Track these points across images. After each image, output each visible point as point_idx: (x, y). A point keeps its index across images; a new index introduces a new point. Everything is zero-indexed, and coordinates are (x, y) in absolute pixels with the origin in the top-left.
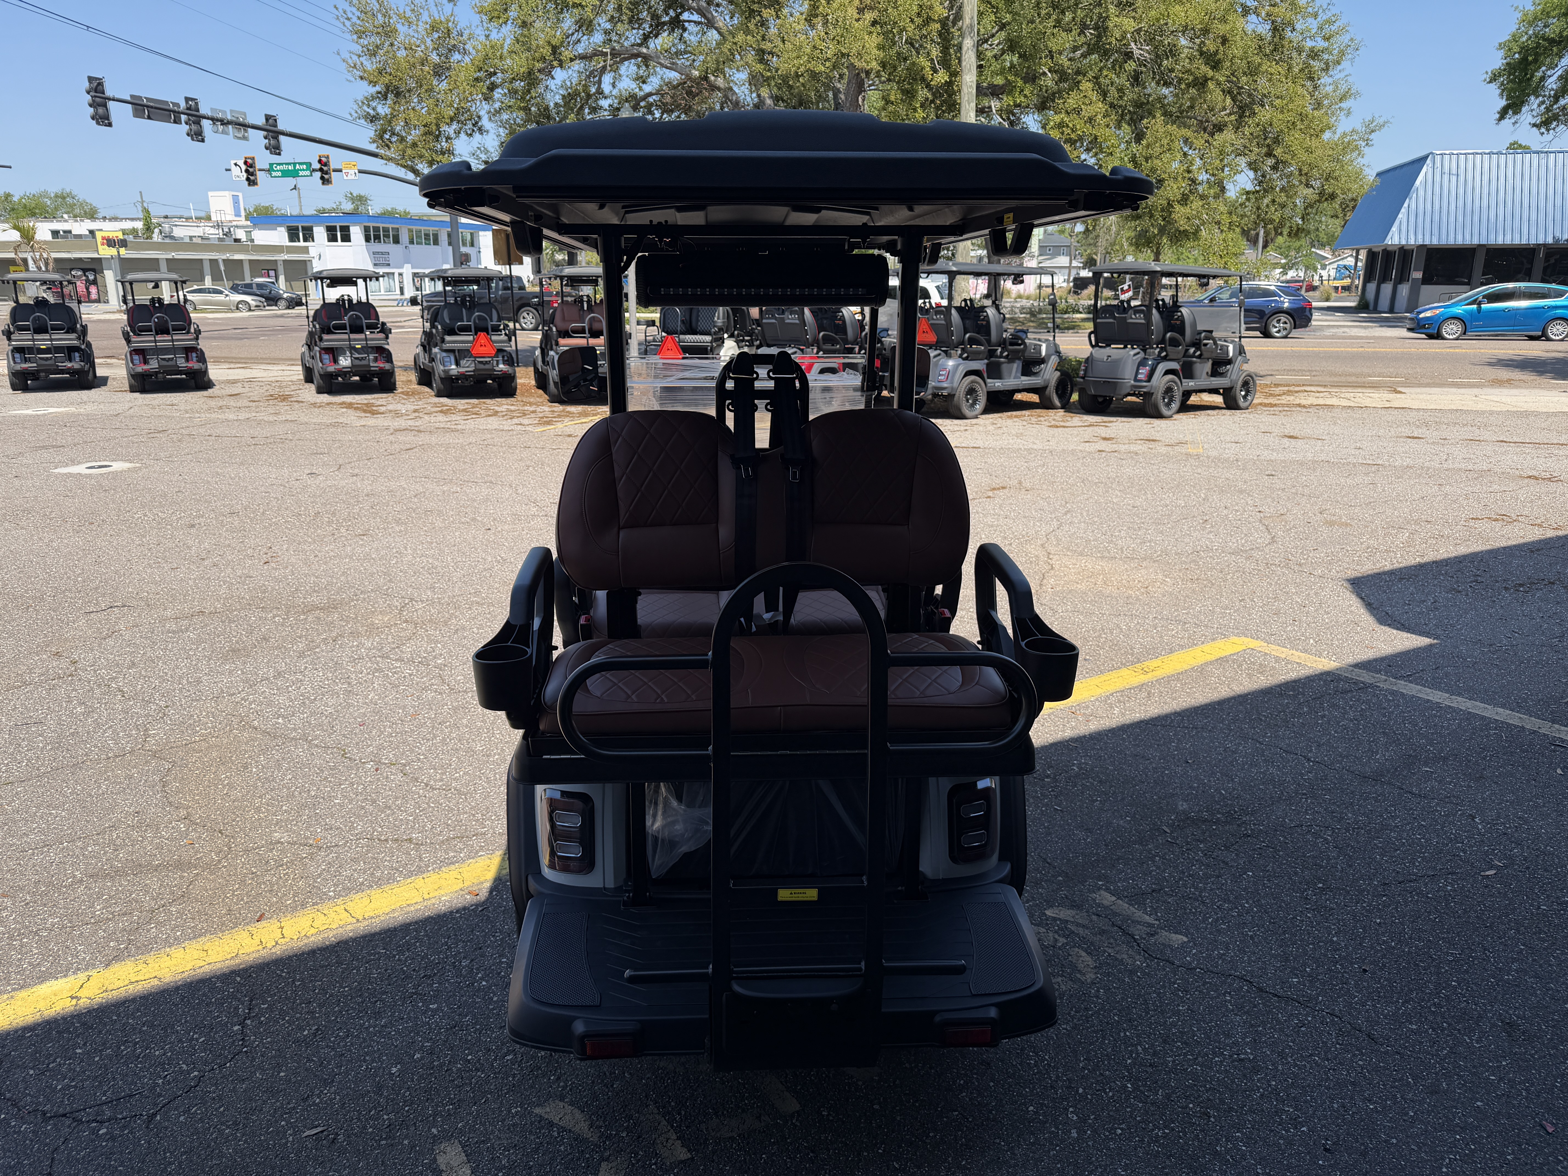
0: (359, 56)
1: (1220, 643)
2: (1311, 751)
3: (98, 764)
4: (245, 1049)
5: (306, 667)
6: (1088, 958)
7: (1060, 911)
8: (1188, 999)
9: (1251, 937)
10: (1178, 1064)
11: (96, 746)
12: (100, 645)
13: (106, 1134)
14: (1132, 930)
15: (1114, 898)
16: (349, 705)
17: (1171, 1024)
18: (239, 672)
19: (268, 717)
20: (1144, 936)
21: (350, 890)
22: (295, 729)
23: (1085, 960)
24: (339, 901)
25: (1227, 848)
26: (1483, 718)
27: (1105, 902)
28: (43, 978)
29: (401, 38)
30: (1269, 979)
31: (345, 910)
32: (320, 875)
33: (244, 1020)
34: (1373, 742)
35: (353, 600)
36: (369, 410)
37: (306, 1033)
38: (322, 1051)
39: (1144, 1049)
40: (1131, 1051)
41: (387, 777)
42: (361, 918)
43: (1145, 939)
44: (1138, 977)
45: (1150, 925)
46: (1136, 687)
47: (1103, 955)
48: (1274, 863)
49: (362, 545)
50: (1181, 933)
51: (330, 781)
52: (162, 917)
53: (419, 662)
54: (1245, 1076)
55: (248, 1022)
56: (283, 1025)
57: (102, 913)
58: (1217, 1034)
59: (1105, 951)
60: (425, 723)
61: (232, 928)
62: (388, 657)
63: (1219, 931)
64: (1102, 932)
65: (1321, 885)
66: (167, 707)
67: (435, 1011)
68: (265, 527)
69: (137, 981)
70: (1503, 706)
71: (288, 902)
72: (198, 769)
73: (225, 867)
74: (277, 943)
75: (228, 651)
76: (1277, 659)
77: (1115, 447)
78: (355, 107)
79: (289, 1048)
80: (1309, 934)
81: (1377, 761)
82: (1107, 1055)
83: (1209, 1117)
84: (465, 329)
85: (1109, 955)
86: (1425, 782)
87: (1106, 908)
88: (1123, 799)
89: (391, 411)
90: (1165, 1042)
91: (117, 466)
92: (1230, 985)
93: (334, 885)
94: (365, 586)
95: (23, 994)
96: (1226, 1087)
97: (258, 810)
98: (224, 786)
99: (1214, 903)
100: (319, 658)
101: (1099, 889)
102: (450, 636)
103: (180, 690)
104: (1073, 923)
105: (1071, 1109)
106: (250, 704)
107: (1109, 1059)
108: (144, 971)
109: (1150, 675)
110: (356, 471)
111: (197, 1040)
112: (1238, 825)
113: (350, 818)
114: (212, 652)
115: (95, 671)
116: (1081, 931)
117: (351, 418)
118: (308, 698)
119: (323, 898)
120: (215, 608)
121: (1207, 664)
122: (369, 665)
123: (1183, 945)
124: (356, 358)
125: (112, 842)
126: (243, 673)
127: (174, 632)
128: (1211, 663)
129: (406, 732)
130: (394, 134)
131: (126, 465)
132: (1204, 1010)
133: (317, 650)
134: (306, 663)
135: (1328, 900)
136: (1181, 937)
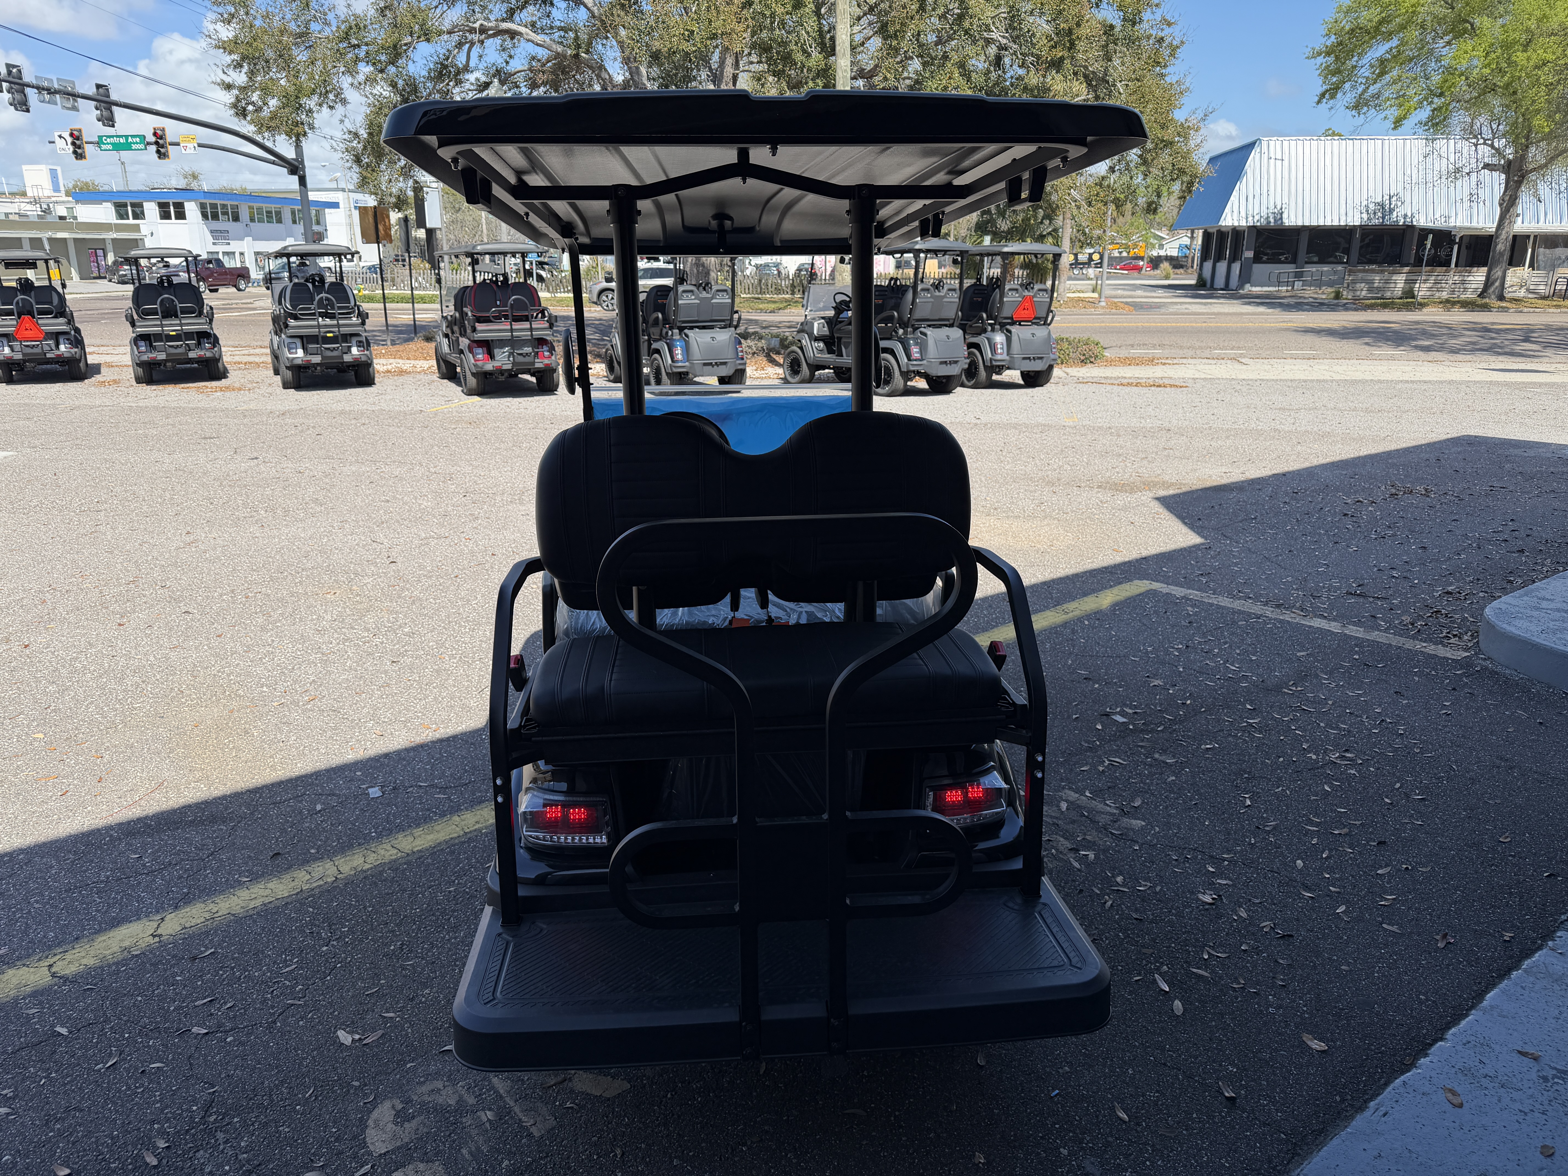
1: (1125, 586)
3: (92, 736)
4: (340, 965)
5: (273, 641)
11: (83, 720)
12: (46, 629)
13: (234, 1041)
14: (1097, 819)
15: (1077, 795)
20: (1109, 823)
21: (391, 831)
24: (384, 840)
26: (1357, 639)
27: (1071, 799)
28: (115, 923)
30: (1218, 849)
31: (393, 847)
32: (356, 820)
33: (330, 942)
37: (392, 948)
42: (410, 853)
45: (1114, 814)
46: (1062, 625)
50: (1139, 819)
52: (214, 864)
55: (334, 943)
56: (369, 943)
57: (153, 865)
61: (287, 869)
63: (1169, 815)
69: (213, 918)
71: (334, 844)
74: (336, 878)
76: (1178, 598)
79: (381, 961)
87: (1072, 803)
93: (374, 827)
95: (102, 936)
99: (1161, 795)
100: (282, 631)
101: (1063, 788)
108: (216, 909)
109: (1070, 615)
115: (53, 653)
116: (1055, 821)
118: (286, 668)
119: (367, 839)
121: (1118, 603)
123: (1143, 828)
128: (1121, 603)
129: (395, 693)
133: (278, 624)
136: (1139, 822)
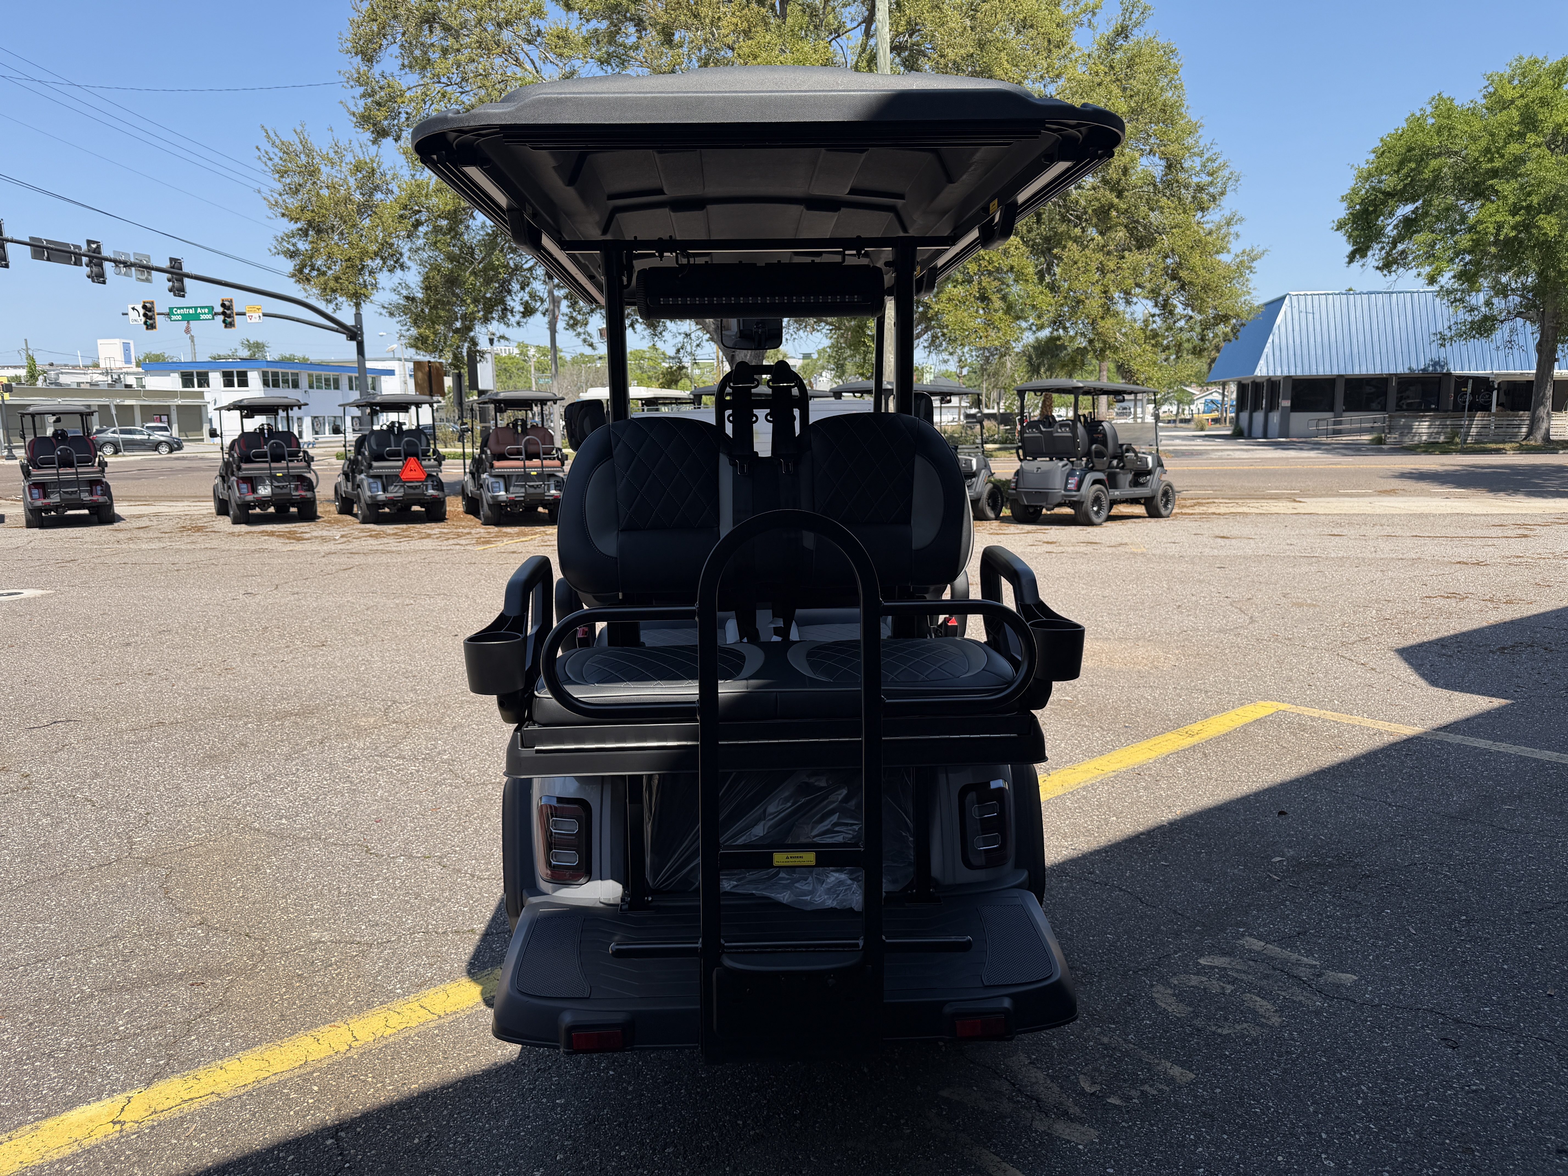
0: (280, 195)
1: (1249, 708)
2: (1388, 797)
3: (80, 874)
4: (347, 1165)
5: (298, 770)
6: (1265, 1003)
7: (1213, 959)
8: (1388, 1035)
9: (1420, 970)
10: (1412, 1101)
11: (74, 856)
12: (52, 759)
14: (1295, 972)
15: (1263, 944)
16: (358, 804)
17: (1384, 1061)
18: (223, 777)
19: (268, 819)
20: (1312, 977)
21: (420, 986)
22: (303, 829)
23: (1263, 1005)
24: (411, 998)
25: (1353, 888)
26: (1535, 760)
27: (1255, 947)
28: (70, 1104)
29: (323, 178)
30: (1460, 1010)
31: (422, 1007)
32: (379, 973)
33: (337, 1133)
34: (1443, 785)
35: (329, 705)
36: (292, 536)
37: (416, 1141)
38: (443, 1159)
39: (1369, 1088)
40: (1356, 1091)
41: (425, 871)
42: (442, 1014)
43: (1313, 980)
44: (1326, 1017)
45: (1315, 966)
46: (1190, 748)
47: (1278, 999)
48: (1407, 900)
49: (323, 655)
50: (1347, 972)
51: (361, 878)
52: (202, 1028)
53: (423, 759)
54: (1486, 1106)
55: (343, 1134)
56: (386, 1134)
57: (127, 1029)
58: (1435, 1067)
59: (1278, 995)
60: (450, 816)
61: (291, 1035)
62: (386, 756)
63: (1384, 967)
64: (1267, 977)
65: (1464, 918)
66: (148, 814)
67: (564, 1107)
68: (211, 642)
69: (192, 1099)
70: (1548, 749)
71: (351, 1003)
72: (201, 873)
73: (264, 971)
74: (350, 1046)
75: (204, 758)
76: (1313, 719)
77: (1060, 549)
78: (275, 243)
79: (401, 1160)
80: (1477, 964)
81: (1455, 802)
82: (1333, 1097)
83: (1473, 1151)
84: (395, 455)
85: (1284, 997)
86: (1513, 819)
87: (1259, 953)
88: (1227, 850)
89: (316, 537)
90: (1386, 1079)
91: (28, 593)
92: (1424, 1019)
93: (399, 982)
94: (338, 692)
95: (50, 1123)
96: (1474, 1119)
97: (285, 910)
98: (238, 889)
99: (1366, 942)
100: (309, 760)
101: (1243, 935)
102: (448, 734)
103: (160, 797)
104: (1232, 969)
105: (1323, 1156)
106: (244, 806)
107: (1338, 1101)
108: (197, 1087)
109: (1197, 738)
110: (296, 590)
111: (285, 1158)
112: (1353, 867)
113: (395, 913)
114: (186, 759)
115: (54, 784)
116: (1244, 976)
117: (275, 544)
118: (310, 798)
119: (391, 996)
120: (176, 718)
121: (1247, 725)
122: (367, 764)
123: (1356, 984)
124: (276, 487)
125: (118, 953)
126: (227, 778)
127: (135, 743)
128: (1251, 724)
129: (431, 825)
130: (314, 269)
131: (39, 592)
132: (1411, 1045)
133: (305, 752)
134: (297, 765)
135: (1478, 931)
136: (1349, 975)
